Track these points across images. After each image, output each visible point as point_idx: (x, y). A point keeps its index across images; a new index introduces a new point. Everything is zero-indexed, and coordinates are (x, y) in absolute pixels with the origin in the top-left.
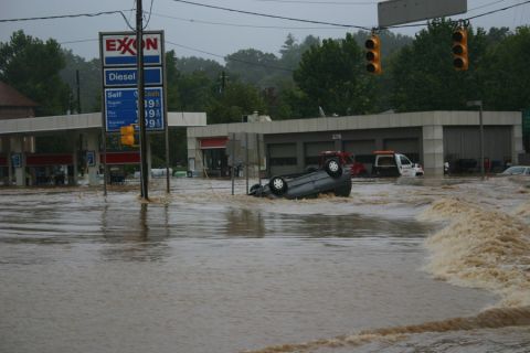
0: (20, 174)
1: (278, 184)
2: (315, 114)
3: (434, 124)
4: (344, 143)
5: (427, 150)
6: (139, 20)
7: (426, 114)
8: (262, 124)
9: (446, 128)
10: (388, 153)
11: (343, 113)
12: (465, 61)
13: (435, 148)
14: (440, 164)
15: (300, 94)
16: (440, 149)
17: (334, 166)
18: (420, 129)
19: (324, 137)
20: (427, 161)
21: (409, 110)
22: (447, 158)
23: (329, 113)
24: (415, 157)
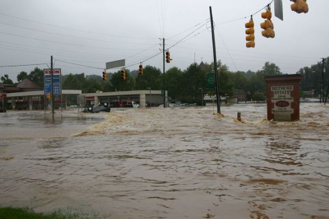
0: (31, 107)
1: (90, 109)
2: (114, 91)
3: (143, 94)
4: (120, 98)
5: (141, 100)
6: (52, 66)
7: (141, 91)
8: (100, 93)
9: (146, 95)
10: (130, 101)
11: (122, 90)
12: (124, 77)
13: (143, 100)
14: (144, 104)
15: (112, 85)
16: (144, 100)
17: (106, 104)
18: (139, 95)
19: (115, 97)
20: (141, 103)
21: (137, 90)
22: (147, 102)
23: (118, 91)
24: (138, 102)
